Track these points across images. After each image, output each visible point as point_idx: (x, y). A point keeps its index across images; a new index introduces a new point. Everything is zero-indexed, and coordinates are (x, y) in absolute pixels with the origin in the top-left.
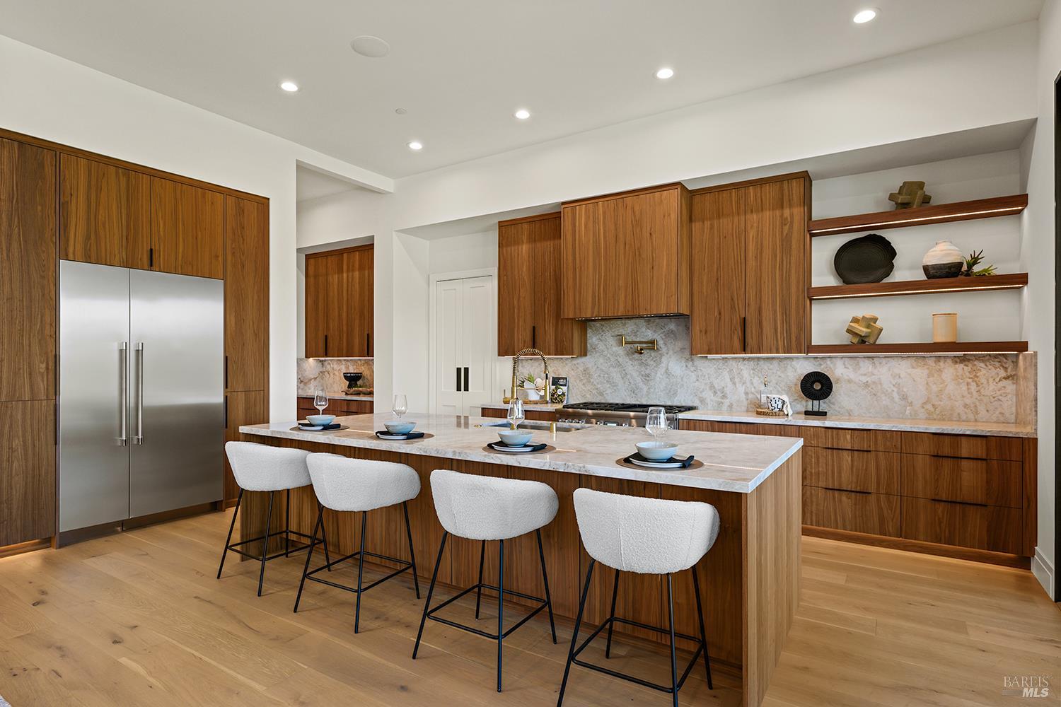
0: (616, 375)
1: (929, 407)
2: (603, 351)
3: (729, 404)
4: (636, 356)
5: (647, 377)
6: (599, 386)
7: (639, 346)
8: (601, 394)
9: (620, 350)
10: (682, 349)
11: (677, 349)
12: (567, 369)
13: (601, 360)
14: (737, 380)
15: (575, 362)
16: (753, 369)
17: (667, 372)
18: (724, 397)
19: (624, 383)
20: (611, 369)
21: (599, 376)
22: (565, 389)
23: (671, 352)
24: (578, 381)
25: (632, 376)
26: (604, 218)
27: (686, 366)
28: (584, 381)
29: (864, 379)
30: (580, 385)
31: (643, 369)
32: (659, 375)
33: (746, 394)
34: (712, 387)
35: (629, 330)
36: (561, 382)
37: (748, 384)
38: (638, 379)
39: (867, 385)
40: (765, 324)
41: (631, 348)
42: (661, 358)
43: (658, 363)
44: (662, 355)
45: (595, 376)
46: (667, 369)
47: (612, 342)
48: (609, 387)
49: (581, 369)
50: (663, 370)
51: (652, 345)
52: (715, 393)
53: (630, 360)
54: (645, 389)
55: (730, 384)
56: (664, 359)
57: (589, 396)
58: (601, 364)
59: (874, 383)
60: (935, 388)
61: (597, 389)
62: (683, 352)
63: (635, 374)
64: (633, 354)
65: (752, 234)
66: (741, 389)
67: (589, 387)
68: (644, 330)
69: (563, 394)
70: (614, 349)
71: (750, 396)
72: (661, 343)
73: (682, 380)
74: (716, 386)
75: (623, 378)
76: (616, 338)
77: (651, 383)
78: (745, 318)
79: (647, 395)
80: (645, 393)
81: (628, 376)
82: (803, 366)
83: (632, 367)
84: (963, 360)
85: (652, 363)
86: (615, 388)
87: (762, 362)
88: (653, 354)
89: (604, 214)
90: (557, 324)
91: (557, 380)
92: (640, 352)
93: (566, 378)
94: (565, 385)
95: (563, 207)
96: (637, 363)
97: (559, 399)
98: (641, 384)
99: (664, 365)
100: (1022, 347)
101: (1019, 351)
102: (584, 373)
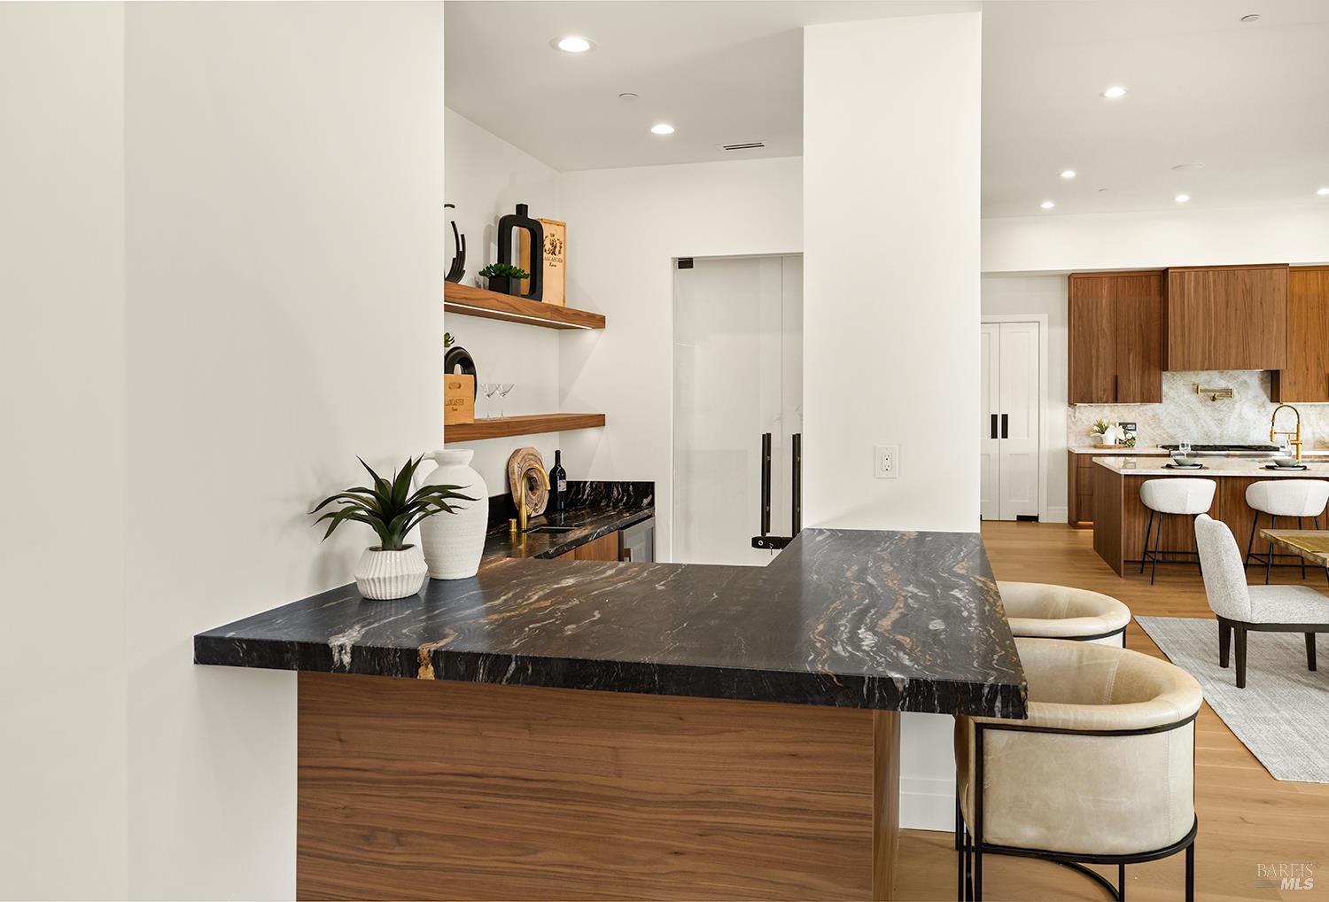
0: (1188, 420)
2: (1174, 399)
4: (1210, 402)
5: (1220, 422)
6: (1168, 430)
7: (1213, 394)
8: (1172, 438)
9: (1193, 398)
10: (1255, 397)
11: (1250, 397)
12: (1133, 414)
13: (1172, 407)
15: (1143, 408)
16: (1322, 414)
17: (1241, 417)
19: (1197, 426)
20: (1183, 415)
21: (1171, 421)
22: (1134, 433)
23: (1244, 400)
24: (1147, 426)
25: (1205, 420)
26: (1215, 285)
27: (1259, 408)
28: (1154, 426)
30: (1149, 429)
31: (1216, 414)
32: (1232, 419)
35: (1202, 380)
36: (1129, 427)
38: (1211, 423)
41: (1204, 395)
42: (1234, 404)
43: (1232, 409)
44: (1235, 402)
45: (1166, 421)
46: (1240, 414)
47: (1184, 390)
48: (1181, 431)
49: (1150, 414)
50: (1237, 415)
51: (1228, 393)
53: (1203, 406)
54: (1219, 431)
56: (1237, 406)
58: (1173, 410)
61: (1168, 433)
62: (1256, 400)
63: (1208, 419)
64: (1206, 400)
67: (1159, 431)
68: (1217, 379)
69: (1133, 438)
70: (1186, 397)
72: (1235, 392)
73: (1254, 423)
75: (1195, 422)
76: (1188, 387)
77: (1224, 426)
79: (1220, 437)
80: (1218, 434)
81: (1202, 421)
83: (1205, 412)
85: (1225, 408)
86: (1187, 431)
88: (1226, 400)
89: (1215, 281)
90: (1143, 372)
91: (1124, 425)
92: (1214, 399)
93: (1135, 424)
94: (1135, 430)
95: (1170, 271)
96: (1210, 408)
97: (1129, 443)
98: (1215, 428)
99: (1237, 411)
102: (1153, 418)
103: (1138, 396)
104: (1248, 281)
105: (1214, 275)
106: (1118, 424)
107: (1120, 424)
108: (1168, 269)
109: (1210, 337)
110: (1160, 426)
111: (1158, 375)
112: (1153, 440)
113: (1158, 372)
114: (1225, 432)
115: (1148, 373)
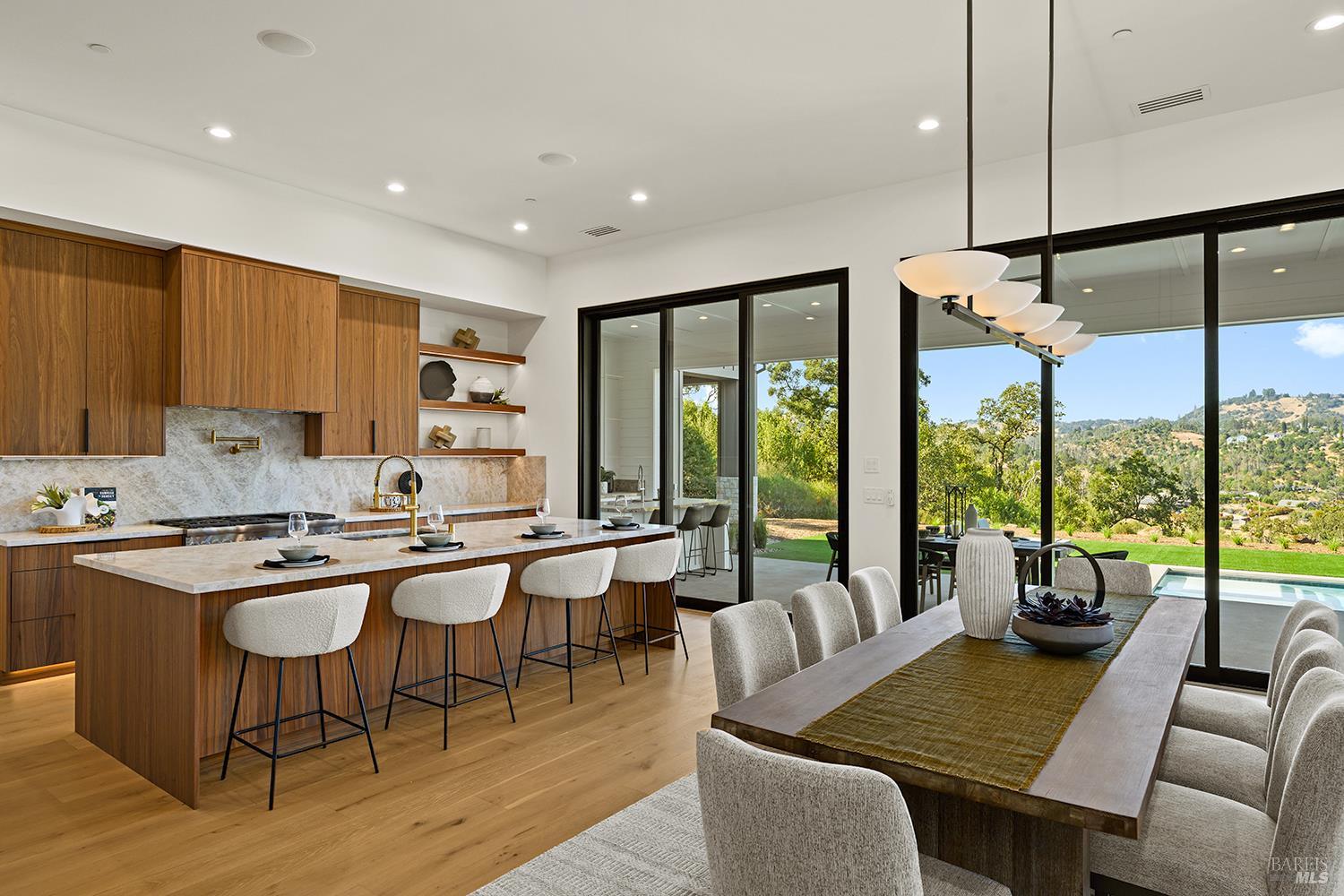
0: (198, 481)
1: (469, 495)
2: (177, 449)
3: (333, 506)
4: (229, 456)
5: (242, 483)
6: (170, 497)
7: (233, 444)
8: (174, 507)
9: (205, 448)
10: (286, 450)
11: (280, 448)
12: (110, 474)
13: (174, 461)
14: (341, 481)
15: (129, 464)
16: (356, 470)
17: (268, 476)
18: (329, 499)
19: (211, 490)
20: (190, 472)
21: (171, 483)
22: (112, 505)
23: (273, 452)
24: (133, 492)
25: (221, 482)
26: (249, 288)
27: (291, 468)
28: (145, 492)
29: (435, 476)
30: (138, 497)
31: (237, 472)
32: (258, 478)
33: (350, 494)
34: (318, 489)
35: (218, 424)
36: (106, 494)
37: (352, 485)
38: (231, 485)
39: (436, 481)
40: (389, 427)
41: (221, 446)
42: (260, 459)
43: (257, 465)
44: (262, 455)
45: (163, 484)
46: (268, 472)
47: (191, 437)
48: (188, 498)
49: (139, 473)
50: (264, 473)
51: (252, 443)
52: (321, 495)
53: (219, 461)
54: (240, 496)
55: (335, 485)
56: (264, 460)
58: (175, 466)
59: (441, 479)
60: (472, 481)
61: (167, 501)
62: (287, 453)
63: (226, 479)
64: (224, 453)
65: (379, 341)
66: (345, 490)
67: (153, 499)
68: (238, 424)
69: (112, 513)
70: (195, 447)
71: (354, 496)
72: (262, 444)
73: (285, 484)
74: (322, 488)
75: (208, 485)
76: (198, 432)
77: (248, 489)
78: (373, 422)
80: (239, 501)
81: (216, 482)
82: (396, 467)
83: (222, 470)
84: (485, 461)
85: (249, 464)
86: (196, 498)
87: (363, 463)
88: (250, 454)
89: (249, 281)
90: (134, 409)
91: (97, 492)
92: (235, 450)
93: (114, 489)
94: (114, 499)
95: (183, 251)
96: (227, 464)
97: (106, 520)
98: (234, 491)
99: (264, 467)
100: (522, 453)
101: (519, 455)
102: (144, 479)
103: (125, 444)
104: (292, 288)
105: (247, 271)
106: (83, 491)
107: (87, 491)
108: (180, 247)
109: (242, 362)
110: (154, 492)
111: (158, 414)
112: (145, 513)
113: (158, 408)
114: (249, 497)
115: (143, 409)
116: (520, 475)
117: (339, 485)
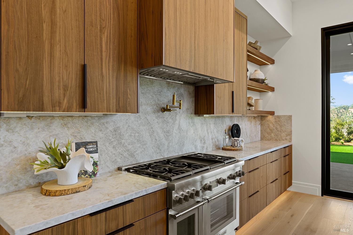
0: (145, 133)
1: (250, 137)
4: (161, 114)
6: (130, 147)
8: (132, 155)
9: (149, 109)
11: (184, 109)
17: (179, 128)
19: (152, 140)
20: (141, 127)
21: (131, 136)
22: (96, 156)
23: (182, 112)
24: (107, 144)
25: (157, 133)
27: (189, 123)
28: (115, 143)
32: (175, 131)
34: (200, 136)
36: (91, 148)
37: (213, 133)
38: (162, 136)
42: (176, 117)
43: (174, 121)
44: (176, 114)
45: (126, 136)
46: (179, 125)
48: (140, 147)
49: (111, 128)
52: (201, 140)
53: (157, 117)
54: (166, 144)
57: (119, 160)
61: (128, 150)
62: (187, 112)
63: (160, 131)
64: (158, 111)
69: (96, 164)
70: (144, 106)
71: (213, 140)
73: (187, 134)
75: (150, 136)
77: (170, 138)
78: (233, 92)
79: (168, 149)
80: (166, 147)
81: (155, 134)
83: (158, 125)
84: (254, 118)
85: (170, 120)
86: (145, 147)
92: (164, 110)
93: (96, 142)
94: (96, 152)
96: (160, 120)
98: (164, 140)
99: (177, 122)
100: (272, 113)
101: (271, 115)
102: (114, 133)
103: (114, 102)
110: (121, 143)
112: (115, 162)
114: (171, 144)
115: (125, 70)
116: (271, 125)
117: (208, 133)
